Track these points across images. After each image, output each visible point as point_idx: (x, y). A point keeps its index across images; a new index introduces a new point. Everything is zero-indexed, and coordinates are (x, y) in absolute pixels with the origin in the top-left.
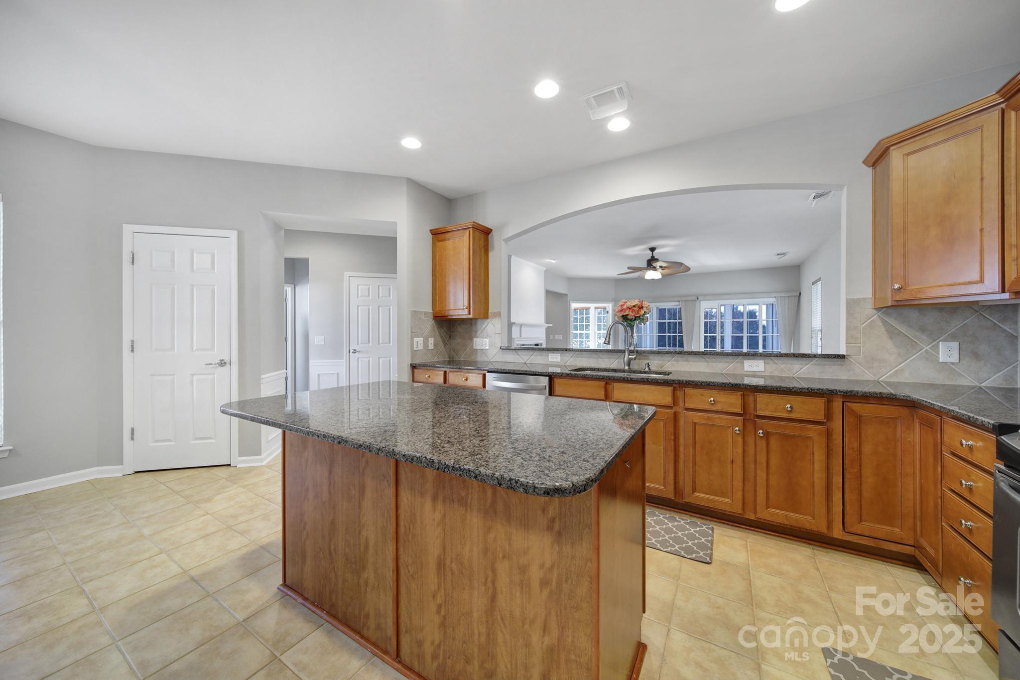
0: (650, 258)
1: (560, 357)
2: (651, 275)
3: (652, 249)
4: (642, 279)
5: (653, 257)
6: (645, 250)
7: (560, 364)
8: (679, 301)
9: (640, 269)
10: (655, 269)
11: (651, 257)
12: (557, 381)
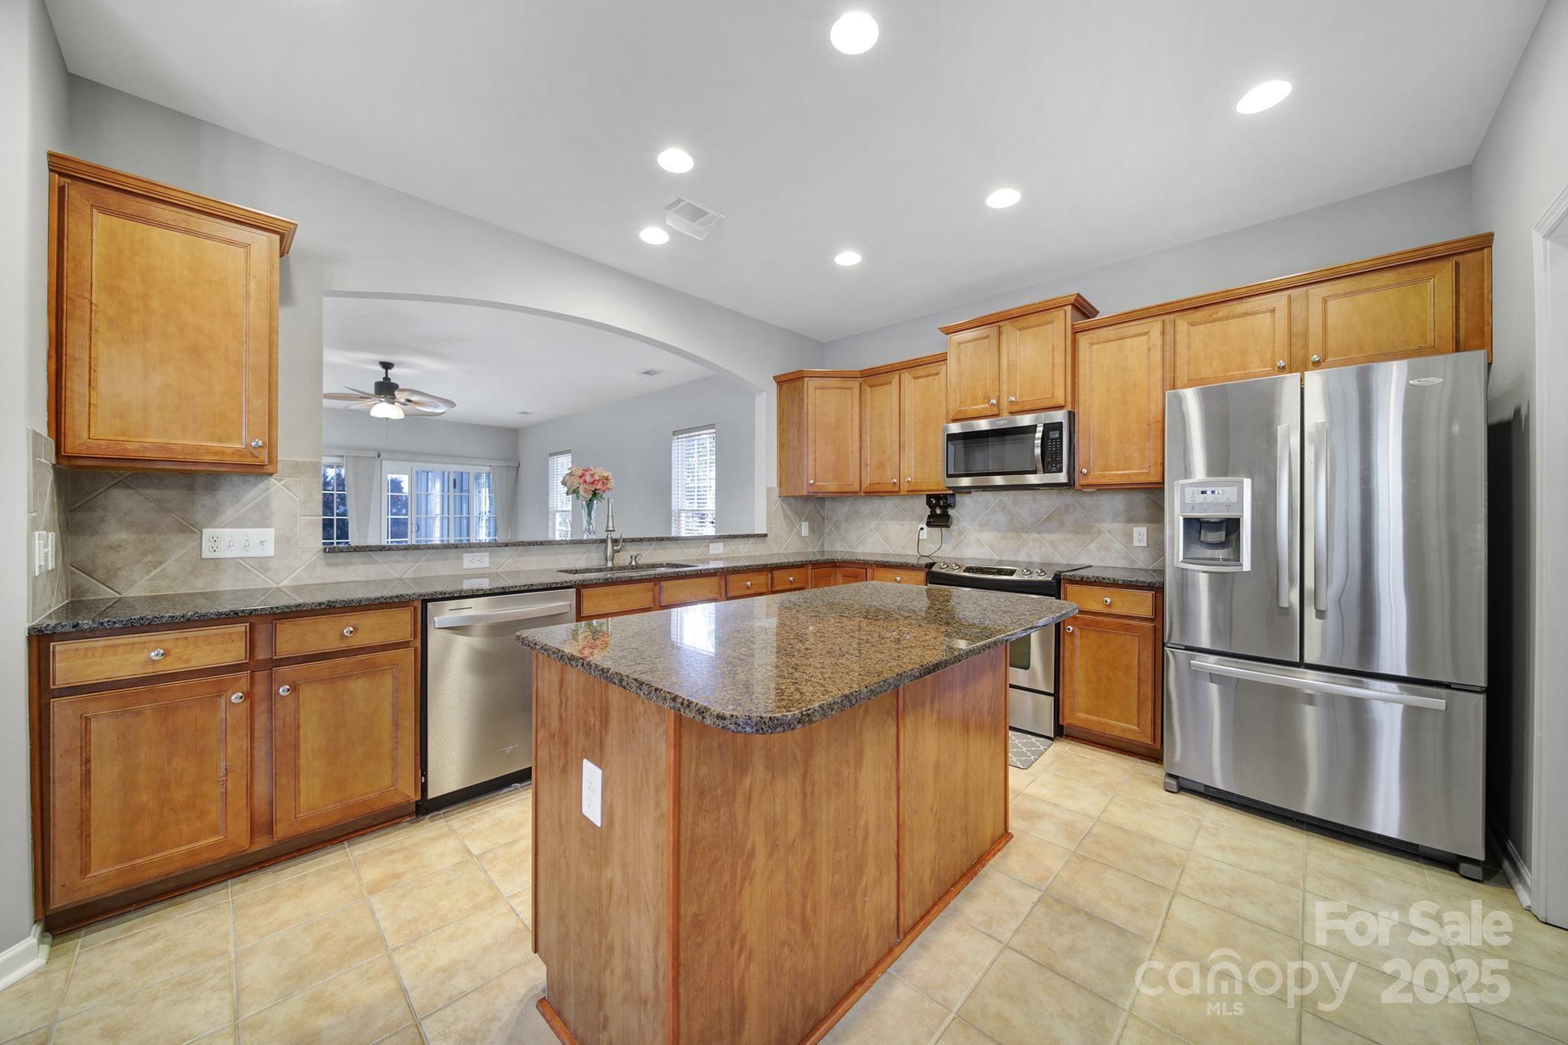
0: (382, 380)
1: (488, 558)
2: (384, 410)
3: (387, 366)
4: (366, 413)
5: (387, 378)
6: (372, 362)
7: (488, 571)
8: (342, 456)
9: (364, 397)
10: (392, 400)
11: (384, 378)
12: (584, 592)
